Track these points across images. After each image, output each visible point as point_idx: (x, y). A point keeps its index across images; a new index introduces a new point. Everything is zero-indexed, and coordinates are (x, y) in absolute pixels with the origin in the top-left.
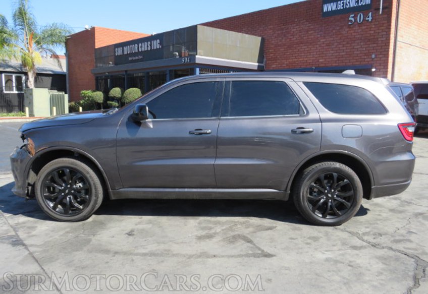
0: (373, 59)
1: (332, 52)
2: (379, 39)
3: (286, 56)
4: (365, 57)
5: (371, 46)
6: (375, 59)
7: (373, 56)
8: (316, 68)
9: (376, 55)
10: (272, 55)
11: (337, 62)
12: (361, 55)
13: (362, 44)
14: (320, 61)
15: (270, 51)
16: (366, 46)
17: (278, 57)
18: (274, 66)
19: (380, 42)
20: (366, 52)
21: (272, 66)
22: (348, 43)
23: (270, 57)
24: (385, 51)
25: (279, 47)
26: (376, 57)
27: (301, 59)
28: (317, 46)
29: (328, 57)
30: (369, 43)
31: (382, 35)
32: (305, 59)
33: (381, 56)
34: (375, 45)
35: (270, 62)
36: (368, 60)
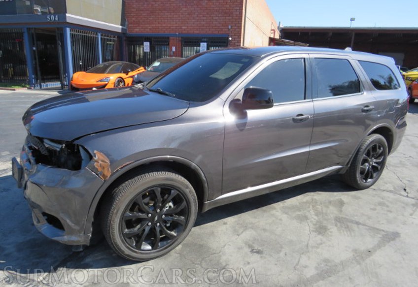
0: (229, 29)
1: (194, 20)
2: (234, 13)
3: (149, 21)
4: (223, 27)
5: (227, 18)
6: (231, 30)
7: (230, 27)
8: (179, 34)
9: (231, 27)
10: (134, 19)
11: (199, 30)
12: (219, 25)
13: (220, 15)
14: (183, 27)
15: (132, 14)
16: (223, 18)
17: (141, 21)
18: (137, 30)
19: (235, 16)
20: (223, 23)
21: (135, 30)
22: (207, 14)
23: (132, 21)
24: (239, 24)
25: (142, 12)
26: (231, 28)
27: (164, 25)
28: (180, 14)
29: (190, 25)
30: (226, 15)
31: (236, 10)
32: (169, 25)
33: (235, 27)
34: (231, 18)
35: (132, 25)
36: (225, 30)
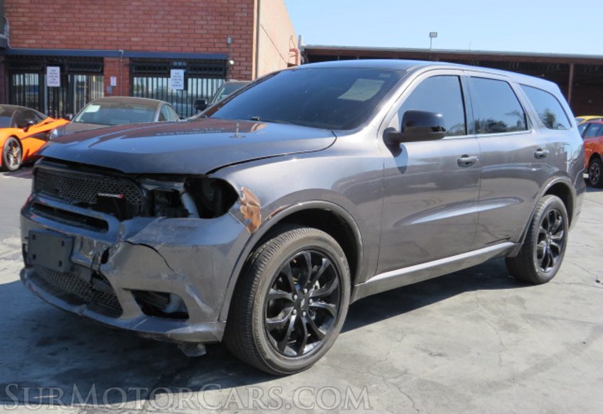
0: (228, 44)
1: (156, 26)
2: (237, 14)
3: (58, 24)
4: (216, 40)
5: (223, 23)
6: (232, 46)
7: (229, 41)
8: (125, 51)
9: (233, 40)
10: (24, 19)
11: (167, 44)
12: (207, 36)
13: (209, 18)
14: (133, 39)
15: (20, 10)
16: (215, 23)
17: (41, 24)
18: (31, 41)
19: (239, 19)
20: (215, 32)
21: (27, 41)
22: (184, 15)
23: (21, 23)
24: (247, 34)
25: (42, 6)
26: (233, 42)
27: (93, 34)
28: (126, 12)
29: (148, 35)
30: (220, 18)
31: (242, 9)
32: (104, 34)
33: (241, 41)
34: (231, 23)
35: (21, 32)
36: (221, 45)
